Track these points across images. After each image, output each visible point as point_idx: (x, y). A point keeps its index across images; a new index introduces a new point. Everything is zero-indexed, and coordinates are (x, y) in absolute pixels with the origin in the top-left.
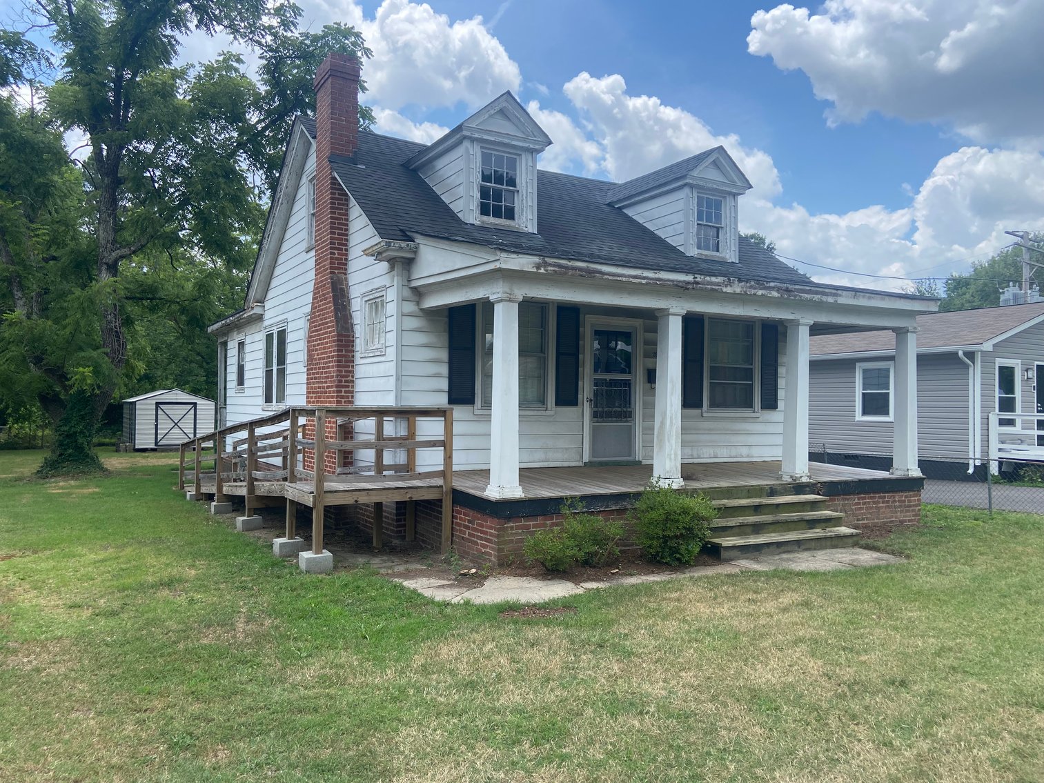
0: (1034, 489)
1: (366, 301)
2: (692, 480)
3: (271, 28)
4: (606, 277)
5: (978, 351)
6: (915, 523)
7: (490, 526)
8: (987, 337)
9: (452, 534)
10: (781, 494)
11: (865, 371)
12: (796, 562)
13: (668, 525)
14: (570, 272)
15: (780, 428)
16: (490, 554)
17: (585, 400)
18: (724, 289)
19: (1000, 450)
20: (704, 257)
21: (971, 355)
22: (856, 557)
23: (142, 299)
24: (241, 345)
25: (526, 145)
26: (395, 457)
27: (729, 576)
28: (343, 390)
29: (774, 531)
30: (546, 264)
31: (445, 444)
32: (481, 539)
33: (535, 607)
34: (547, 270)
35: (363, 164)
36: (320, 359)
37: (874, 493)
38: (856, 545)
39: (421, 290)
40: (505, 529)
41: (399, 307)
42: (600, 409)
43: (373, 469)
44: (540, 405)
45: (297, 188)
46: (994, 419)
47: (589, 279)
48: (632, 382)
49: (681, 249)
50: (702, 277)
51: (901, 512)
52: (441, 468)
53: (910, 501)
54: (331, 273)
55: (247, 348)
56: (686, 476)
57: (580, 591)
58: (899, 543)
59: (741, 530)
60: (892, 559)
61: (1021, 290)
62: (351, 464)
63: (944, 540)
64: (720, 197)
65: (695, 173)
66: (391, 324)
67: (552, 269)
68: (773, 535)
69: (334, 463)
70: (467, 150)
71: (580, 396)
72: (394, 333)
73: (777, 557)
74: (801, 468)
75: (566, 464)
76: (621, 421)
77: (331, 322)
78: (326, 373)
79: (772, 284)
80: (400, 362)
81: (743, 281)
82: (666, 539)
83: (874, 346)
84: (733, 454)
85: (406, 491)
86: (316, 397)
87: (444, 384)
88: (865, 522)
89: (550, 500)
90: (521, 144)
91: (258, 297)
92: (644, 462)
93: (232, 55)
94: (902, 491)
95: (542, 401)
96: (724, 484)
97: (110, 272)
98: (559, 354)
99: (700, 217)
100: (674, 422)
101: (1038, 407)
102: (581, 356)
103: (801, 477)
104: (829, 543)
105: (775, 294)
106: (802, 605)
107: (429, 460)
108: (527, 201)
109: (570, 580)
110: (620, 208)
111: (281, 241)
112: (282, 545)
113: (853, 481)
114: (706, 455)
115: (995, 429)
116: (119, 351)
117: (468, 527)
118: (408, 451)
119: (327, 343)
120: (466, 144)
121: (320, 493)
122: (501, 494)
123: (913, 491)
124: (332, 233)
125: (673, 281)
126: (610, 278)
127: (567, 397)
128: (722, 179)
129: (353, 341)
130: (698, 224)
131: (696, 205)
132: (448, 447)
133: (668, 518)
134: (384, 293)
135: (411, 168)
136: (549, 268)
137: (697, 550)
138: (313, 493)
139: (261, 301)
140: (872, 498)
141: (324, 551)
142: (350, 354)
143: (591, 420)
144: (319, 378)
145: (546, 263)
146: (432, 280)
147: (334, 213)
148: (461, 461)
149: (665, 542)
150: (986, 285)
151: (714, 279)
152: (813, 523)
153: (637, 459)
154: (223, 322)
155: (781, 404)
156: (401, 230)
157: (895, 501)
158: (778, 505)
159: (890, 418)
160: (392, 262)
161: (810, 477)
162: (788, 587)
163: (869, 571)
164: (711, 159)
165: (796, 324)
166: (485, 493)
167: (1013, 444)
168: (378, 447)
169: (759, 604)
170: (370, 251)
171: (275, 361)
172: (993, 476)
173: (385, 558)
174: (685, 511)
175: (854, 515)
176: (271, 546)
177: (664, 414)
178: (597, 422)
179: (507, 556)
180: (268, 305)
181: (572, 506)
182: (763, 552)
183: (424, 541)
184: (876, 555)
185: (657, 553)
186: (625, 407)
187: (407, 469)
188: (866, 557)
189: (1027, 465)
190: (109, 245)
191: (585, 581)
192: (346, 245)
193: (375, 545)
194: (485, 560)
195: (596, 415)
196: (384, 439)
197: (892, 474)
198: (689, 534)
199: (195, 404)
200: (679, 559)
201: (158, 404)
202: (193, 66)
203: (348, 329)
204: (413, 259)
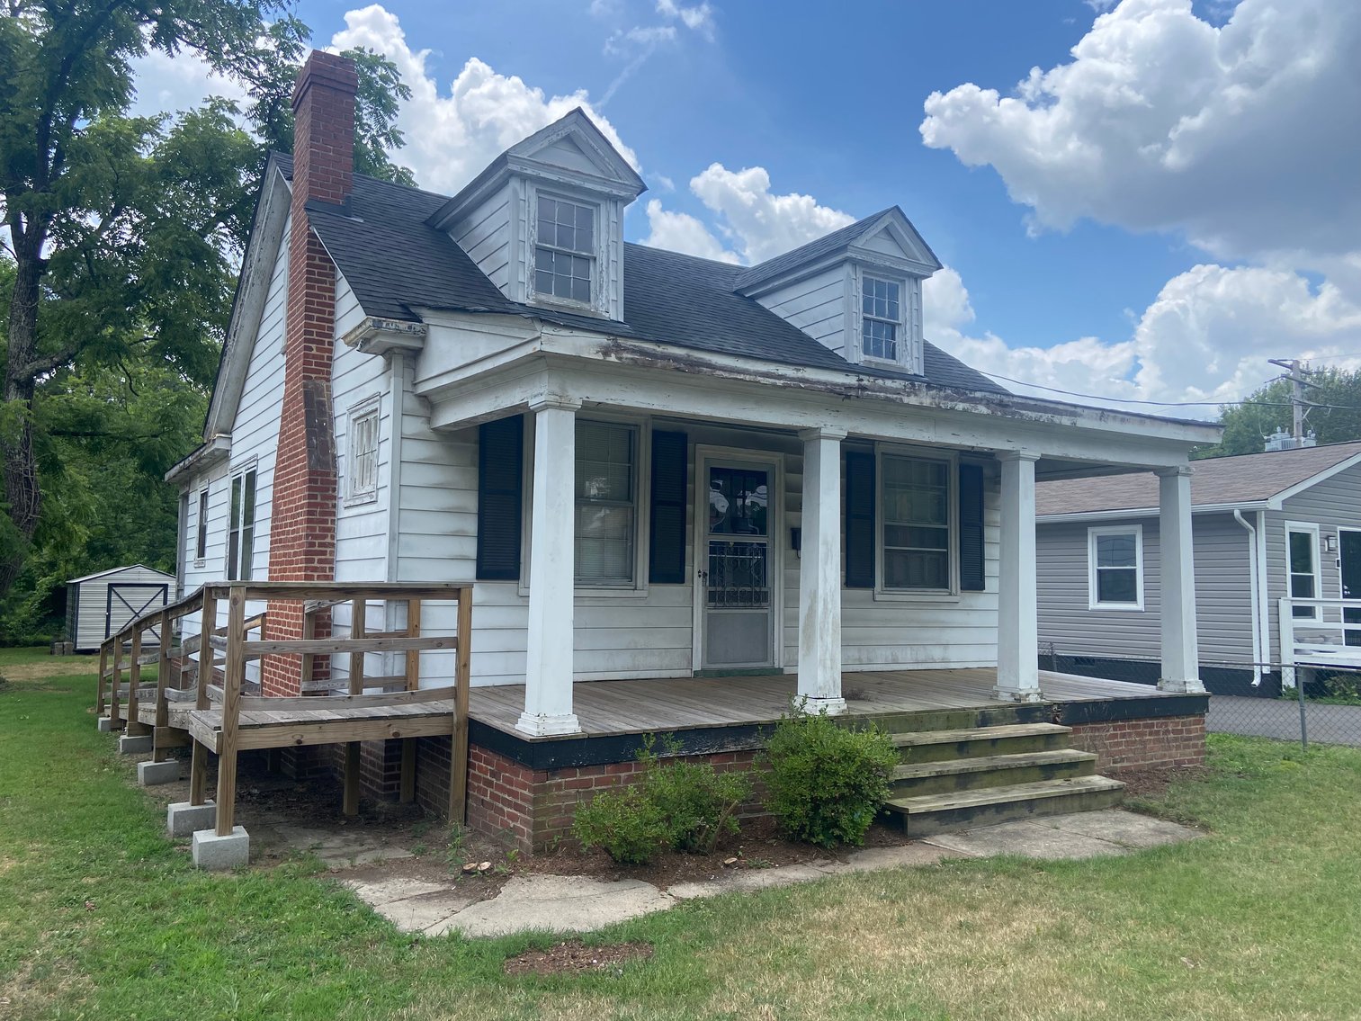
0: (1347, 709)
1: (355, 420)
2: (859, 699)
3: (265, 53)
4: (719, 372)
5: (1260, 510)
6: (1198, 765)
7: (522, 782)
8: (1272, 491)
9: (467, 794)
10: (998, 722)
11: (1101, 541)
12: (1029, 839)
13: (820, 780)
14: (660, 363)
15: (993, 619)
16: (521, 832)
17: (696, 574)
18: (906, 400)
19: (1296, 651)
20: (873, 366)
21: (1251, 516)
22: (1122, 827)
23: (76, 434)
24: (204, 496)
25: (606, 190)
26: (385, 665)
27: (922, 870)
28: (316, 558)
29: (991, 785)
30: (618, 349)
31: (459, 644)
32: (509, 804)
33: (576, 942)
34: (620, 359)
35: (362, 217)
36: (287, 511)
37: (1138, 719)
38: (1118, 805)
39: (433, 398)
40: (545, 789)
41: (398, 426)
42: (719, 589)
43: (347, 684)
44: (625, 581)
45: (275, 262)
46: (1286, 607)
47: (689, 375)
48: (768, 548)
49: (840, 353)
50: (872, 379)
51: (1178, 747)
52: (452, 683)
53: (1189, 731)
54: (304, 377)
55: (211, 502)
56: (849, 695)
57: (665, 904)
58: (1186, 802)
59: (939, 783)
60: (1182, 832)
61: (1292, 436)
62: (327, 675)
63: (1253, 796)
64: (896, 280)
65: (859, 243)
66: (385, 452)
67: (629, 356)
68: (989, 790)
69: (298, 674)
70: (515, 192)
71: (688, 568)
72: (389, 467)
73: (998, 830)
74: (1027, 680)
75: (665, 674)
76: (751, 607)
77: (303, 452)
78: (293, 532)
79: (978, 395)
80: (397, 512)
81: (933, 388)
82: (816, 804)
83: (1111, 504)
84: (921, 657)
85: (388, 722)
86: (280, 571)
87: (470, 548)
88: (1125, 764)
89: (626, 737)
90: (598, 188)
91: (223, 424)
92: (787, 671)
93: (223, 101)
94: (1178, 716)
95: (629, 576)
96: (909, 706)
97: (22, 392)
98: (655, 503)
99: (867, 309)
100: (830, 606)
101: (1344, 590)
102: (689, 507)
103: (1028, 695)
104: (1076, 803)
105: (983, 410)
106: (1055, 937)
107: (438, 669)
108: (608, 273)
109: (651, 881)
110: (752, 298)
111: (254, 340)
112: (178, 815)
113: (1106, 702)
114: (880, 660)
115: (1288, 622)
116: (29, 507)
117: (489, 784)
118: (407, 655)
119: (296, 485)
120: (514, 184)
121: (231, 729)
122: (541, 729)
123: (1193, 715)
124: (307, 317)
125: (825, 383)
126: (726, 375)
127: (667, 569)
128: (898, 254)
129: (335, 482)
130: (864, 318)
131: (861, 290)
132: (462, 648)
133: (820, 767)
134: (376, 405)
135: (438, 227)
136: (625, 355)
137: (868, 820)
138: (219, 728)
139: (228, 431)
140: (1134, 727)
141: (234, 829)
142: (330, 502)
143: (705, 605)
144: (286, 540)
145: (619, 346)
146: (445, 381)
147: (312, 287)
148: (484, 672)
149: (816, 808)
150: (1238, 433)
151: (889, 383)
152: (1050, 770)
153: (776, 666)
154: (181, 464)
155: (991, 584)
156: (402, 306)
157: (1167, 732)
158: (994, 741)
159: (1139, 605)
160: (388, 353)
161: (1041, 695)
162: (1025, 894)
163: (1154, 856)
164: (881, 226)
165: (1015, 457)
166: (517, 727)
167: (1313, 642)
168: (356, 650)
169: (978, 934)
170: (353, 336)
171: (242, 518)
172: (1288, 688)
173: (352, 836)
174: (848, 756)
175: (1109, 754)
176: (165, 815)
177: (814, 596)
178: (715, 608)
179: (550, 836)
180: (236, 436)
181: (658, 748)
182: (974, 820)
183: (428, 805)
184: (1152, 823)
185: (803, 828)
186: (758, 585)
187: (405, 684)
188: (1140, 829)
189: (1333, 673)
190: (22, 355)
191: (678, 881)
192: (330, 336)
193: (345, 810)
194: (513, 840)
195: (713, 598)
196: (366, 636)
197: (1161, 689)
198: (854, 794)
199: (165, 586)
200: (839, 838)
201: (111, 586)
202: (168, 116)
203: (327, 464)
204: (422, 349)
